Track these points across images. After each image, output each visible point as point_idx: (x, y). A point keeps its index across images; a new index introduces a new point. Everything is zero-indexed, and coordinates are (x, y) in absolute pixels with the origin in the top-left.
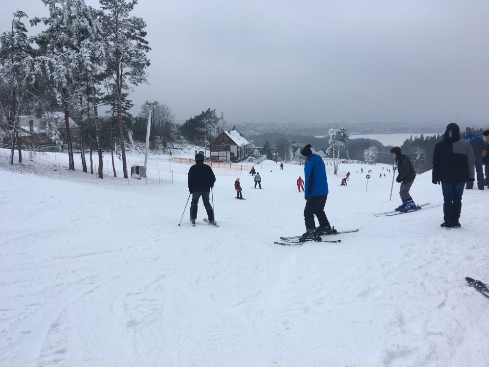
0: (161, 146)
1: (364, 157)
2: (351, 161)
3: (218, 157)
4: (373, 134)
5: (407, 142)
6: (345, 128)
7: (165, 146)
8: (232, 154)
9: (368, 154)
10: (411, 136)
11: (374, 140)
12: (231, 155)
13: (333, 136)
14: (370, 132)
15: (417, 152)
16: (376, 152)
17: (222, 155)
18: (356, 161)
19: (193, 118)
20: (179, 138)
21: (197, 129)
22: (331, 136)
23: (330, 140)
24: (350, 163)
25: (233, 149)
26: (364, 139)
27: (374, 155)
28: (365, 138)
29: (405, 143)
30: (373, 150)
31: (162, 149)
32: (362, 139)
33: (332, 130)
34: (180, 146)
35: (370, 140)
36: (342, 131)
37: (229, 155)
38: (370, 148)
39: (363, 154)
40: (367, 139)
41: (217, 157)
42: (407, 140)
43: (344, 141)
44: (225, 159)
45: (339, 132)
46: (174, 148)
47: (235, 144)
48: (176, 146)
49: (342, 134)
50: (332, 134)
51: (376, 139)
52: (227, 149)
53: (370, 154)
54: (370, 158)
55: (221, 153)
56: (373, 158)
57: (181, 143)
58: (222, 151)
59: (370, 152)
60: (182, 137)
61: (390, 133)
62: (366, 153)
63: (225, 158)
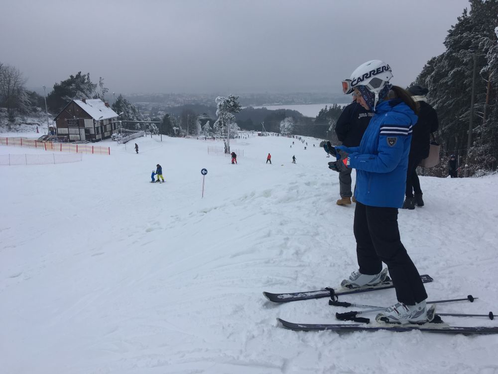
0: (6, 121)
1: (280, 129)
2: (268, 133)
3: (68, 135)
4: (294, 104)
5: (322, 113)
6: (235, 96)
7: (12, 120)
8: (87, 131)
9: (284, 126)
10: (326, 106)
11: (294, 111)
12: (86, 133)
13: (220, 105)
14: (292, 102)
15: (329, 123)
16: (292, 124)
17: (73, 131)
18: (272, 133)
19: (59, 83)
20: (35, 110)
21: (64, 98)
22: (218, 107)
23: (218, 111)
24: (266, 136)
25: (88, 123)
26: (284, 109)
27: (290, 127)
28: (286, 109)
29: (320, 113)
30: (289, 121)
31: (7, 125)
32: (282, 110)
33: (219, 98)
34: (36, 120)
35: (291, 110)
36: (232, 99)
37: (83, 131)
38: (286, 119)
39: (279, 126)
40: (287, 110)
41: (66, 135)
42: (322, 110)
43: (234, 112)
44: (77, 138)
45: (228, 101)
46: (27, 124)
47: (91, 117)
48: (29, 120)
49: (232, 104)
50: (219, 104)
51: (296, 110)
52: (80, 124)
53: (286, 126)
54: (285, 130)
55: (73, 130)
56: (289, 130)
57: (39, 117)
58: (73, 126)
59: (286, 124)
60: (39, 109)
61: (311, 104)
62: (282, 125)
63: (78, 136)
